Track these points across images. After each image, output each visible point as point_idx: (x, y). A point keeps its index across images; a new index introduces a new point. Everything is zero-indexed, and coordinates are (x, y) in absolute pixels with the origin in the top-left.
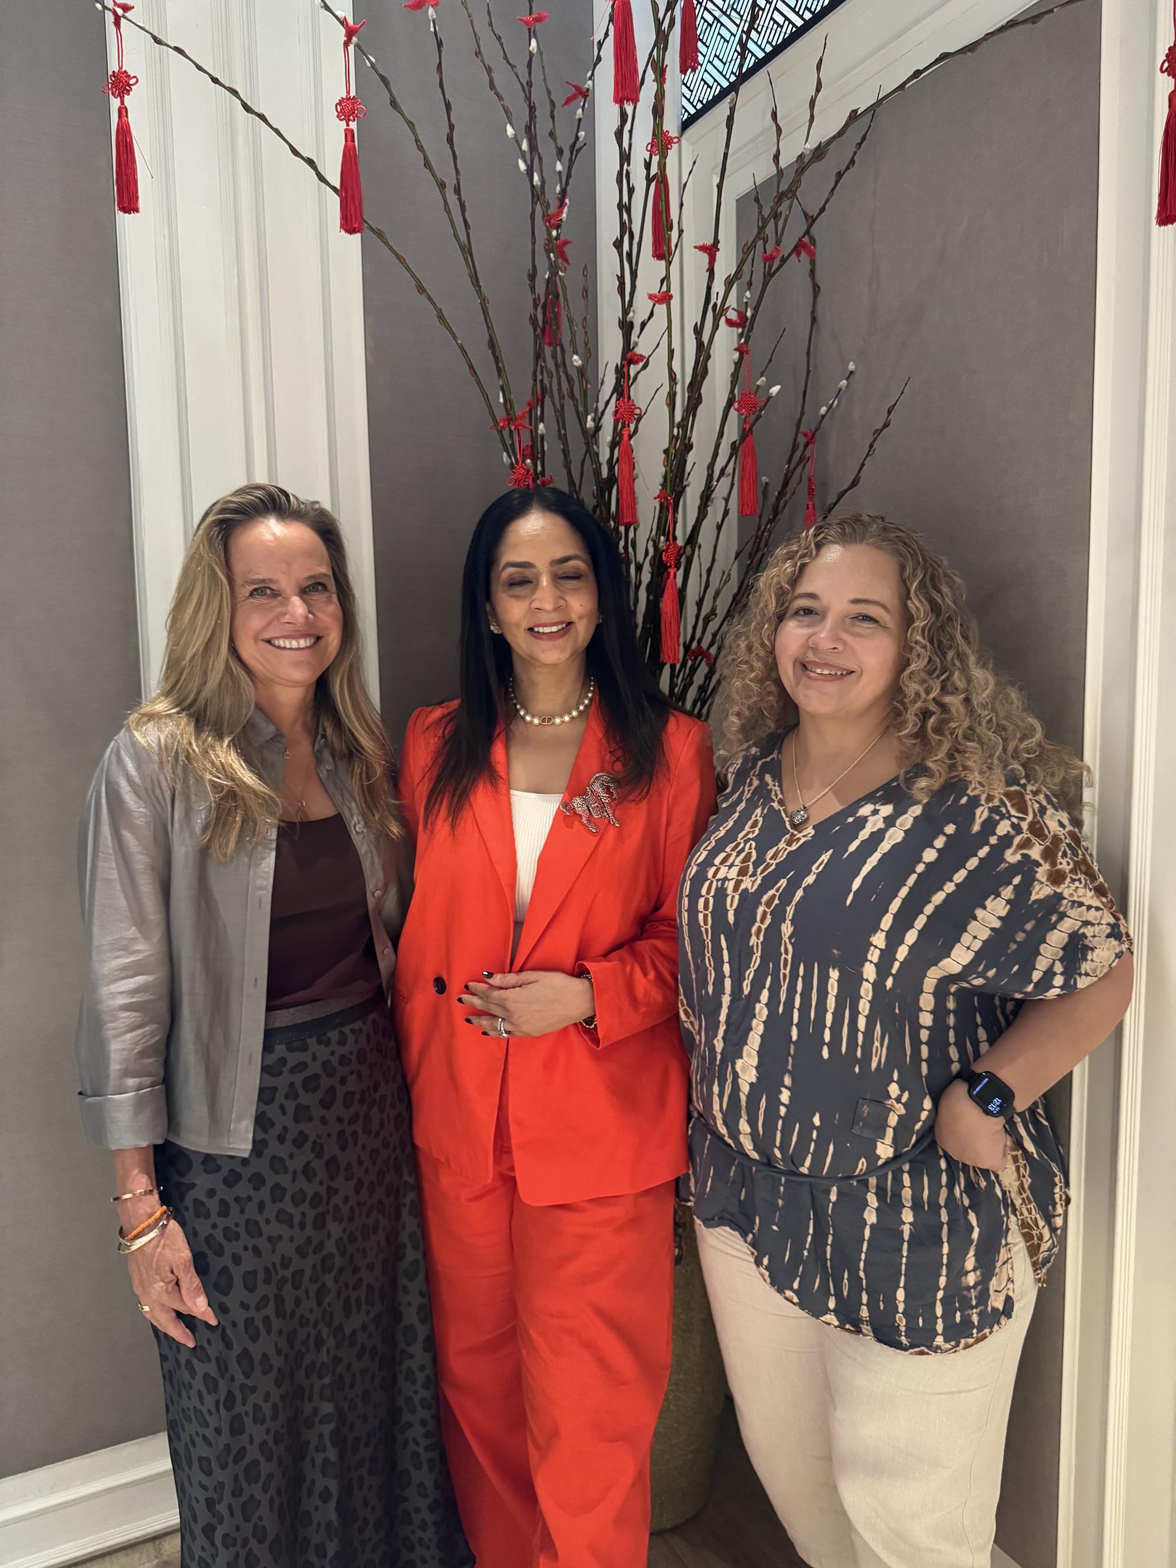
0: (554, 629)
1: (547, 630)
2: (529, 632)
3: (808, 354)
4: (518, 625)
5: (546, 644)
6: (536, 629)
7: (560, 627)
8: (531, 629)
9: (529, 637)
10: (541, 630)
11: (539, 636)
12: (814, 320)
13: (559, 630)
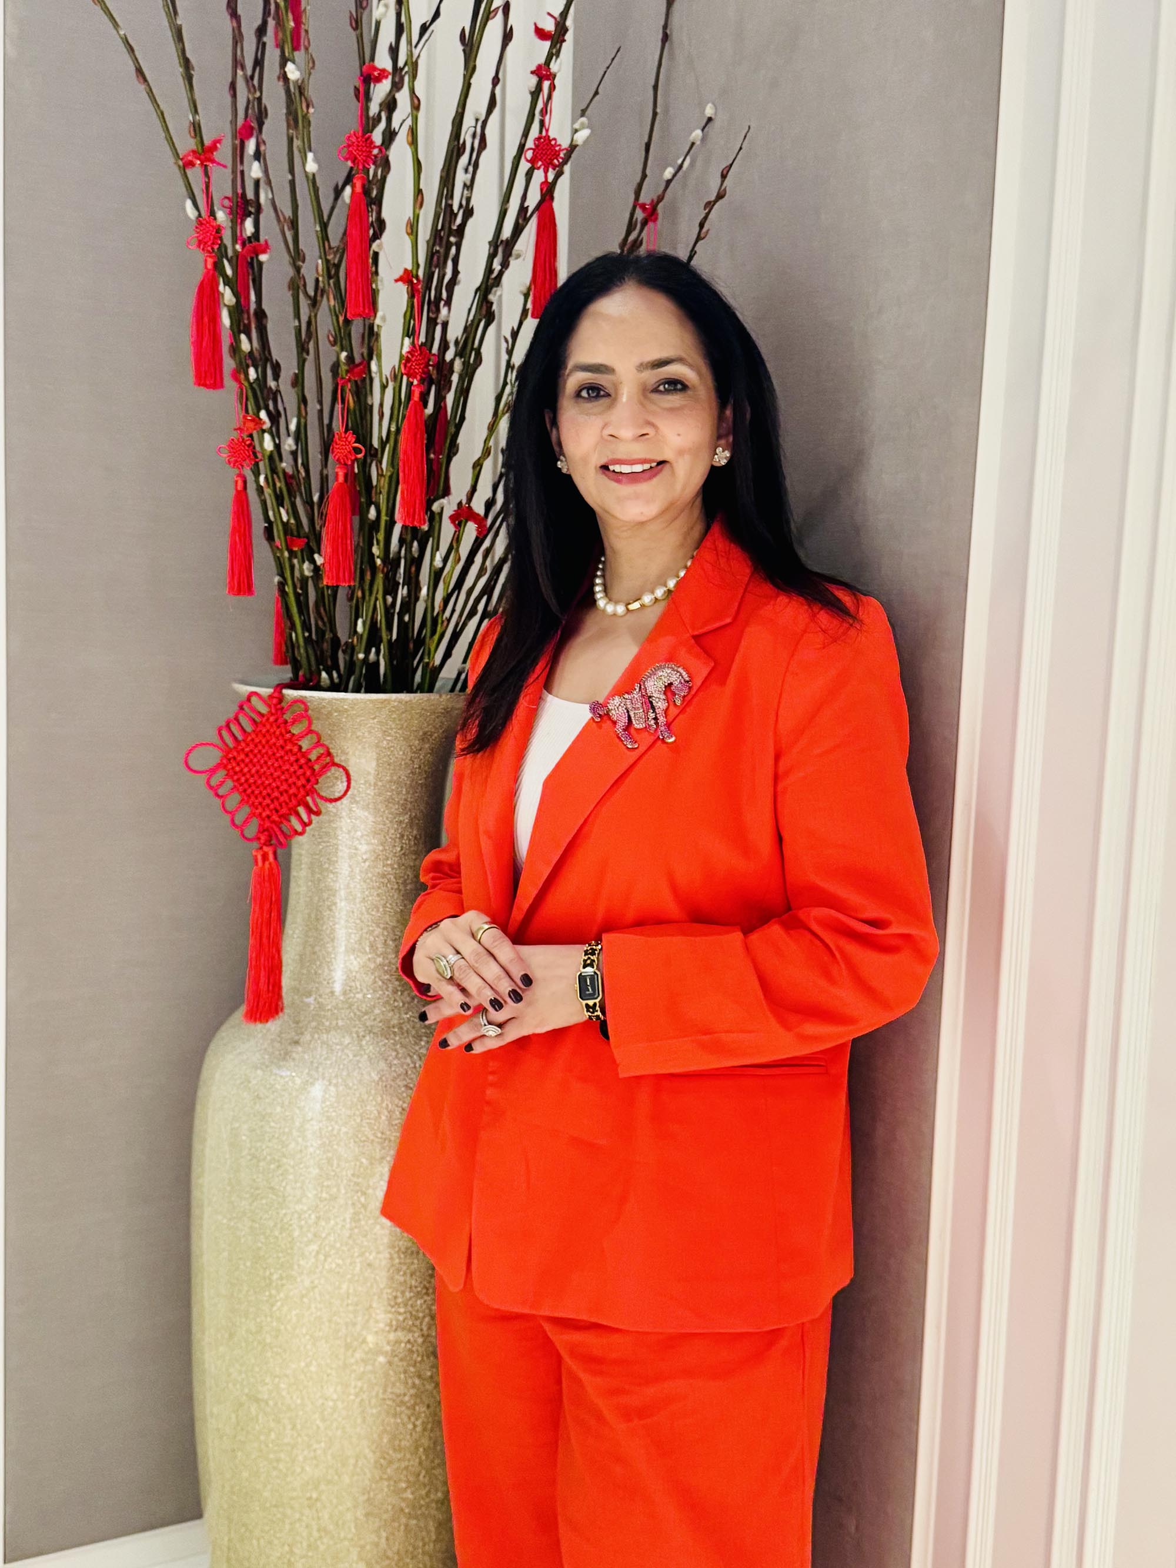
0: (638, 468)
1: (626, 469)
2: (600, 471)
3: (655, 88)
4: (585, 460)
5: (625, 490)
6: (611, 468)
7: (647, 466)
8: (605, 468)
9: (603, 479)
10: (617, 468)
11: (618, 477)
12: (666, 38)
13: (644, 471)
